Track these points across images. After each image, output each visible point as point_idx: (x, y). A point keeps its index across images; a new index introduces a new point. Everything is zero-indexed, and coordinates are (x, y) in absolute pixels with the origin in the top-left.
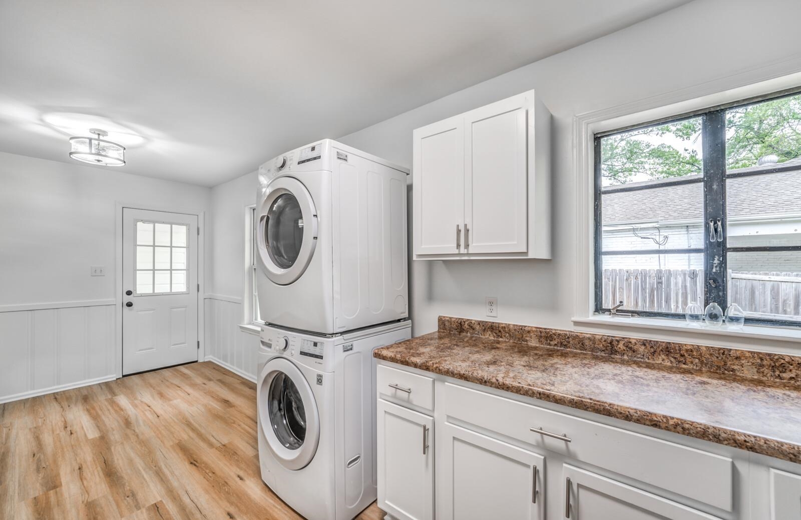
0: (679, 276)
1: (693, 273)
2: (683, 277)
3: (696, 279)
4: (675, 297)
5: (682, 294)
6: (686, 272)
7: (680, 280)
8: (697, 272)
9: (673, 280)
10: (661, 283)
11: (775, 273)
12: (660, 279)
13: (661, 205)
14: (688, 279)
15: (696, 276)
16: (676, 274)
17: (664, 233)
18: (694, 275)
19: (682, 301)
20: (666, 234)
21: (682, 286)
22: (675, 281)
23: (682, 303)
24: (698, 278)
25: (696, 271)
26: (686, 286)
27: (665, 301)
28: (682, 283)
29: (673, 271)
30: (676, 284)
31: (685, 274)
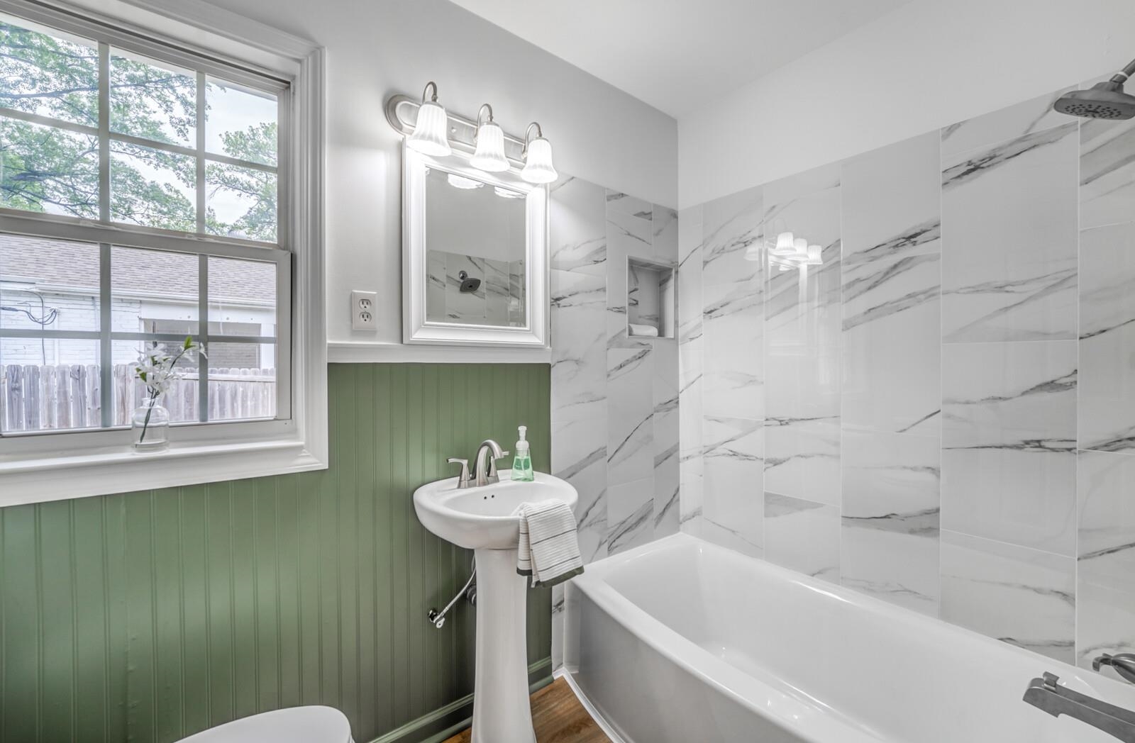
0: (52, 376)
1: (79, 371)
2: (60, 377)
3: (84, 381)
4: (46, 413)
5: (60, 405)
6: (66, 369)
7: (55, 382)
8: (86, 370)
9: (41, 384)
10: (19, 389)
11: (189, 368)
12: (17, 382)
13: (61, 258)
14: (70, 381)
15: (84, 375)
16: (48, 373)
17: (52, 304)
18: (79, 374)
19: (59, 417)
20: (54, 307)
21: (59, 392)
22: (45, 384)
23: (59, 421)
24: (86, 379)
25: (83, 367)
26: (65, 393)
27: (26, 421)
28: (59, 388)
29: (42, 369)
30: (48, 389)
31: (63, 373)
